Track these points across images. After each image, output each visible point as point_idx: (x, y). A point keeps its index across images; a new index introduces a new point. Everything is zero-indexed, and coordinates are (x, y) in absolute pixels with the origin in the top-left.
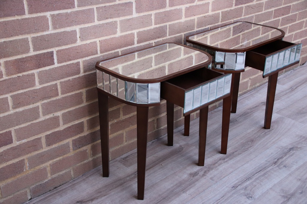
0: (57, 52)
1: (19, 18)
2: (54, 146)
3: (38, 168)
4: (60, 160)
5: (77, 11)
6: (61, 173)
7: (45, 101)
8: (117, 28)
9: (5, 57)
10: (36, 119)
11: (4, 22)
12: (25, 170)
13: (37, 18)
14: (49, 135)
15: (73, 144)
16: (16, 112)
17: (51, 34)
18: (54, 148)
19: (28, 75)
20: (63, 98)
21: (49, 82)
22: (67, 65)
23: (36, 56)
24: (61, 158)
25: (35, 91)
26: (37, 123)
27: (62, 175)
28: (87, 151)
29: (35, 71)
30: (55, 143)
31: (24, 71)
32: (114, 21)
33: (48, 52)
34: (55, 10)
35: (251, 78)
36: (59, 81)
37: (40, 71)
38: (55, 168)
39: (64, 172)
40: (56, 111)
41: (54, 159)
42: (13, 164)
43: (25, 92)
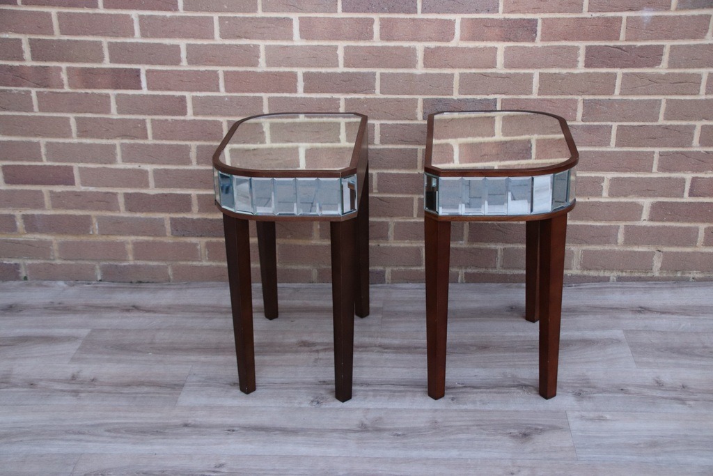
0: (148, 72)
1: (90, 11)
2: (138, 215)
3: (112, 238)
4: (148, 242)
5: (182, 17)
6: (151, 263)
7: (127, 141)
8: (258, 57)
9: (68, 60)
10: (111, 163)
11: (68, 13)
12: (91, 233)
13: (116, 16)
14: (131, 194)
15: (171, 223)
16: (81, 143)
17: (137, 44)
18: (137, 218)
19: (100, 95)
20: (155, 145)
21: (133, 114)
22: (164, 96)
23: (113, 70)
24: (151, 239)
25: (110, 121)
26: (112, 169)
27: (152, 268)
28: (199, 247)
29: (112, 93)
30: (141, 211)
31: (95, 88)
32: (253, 45)
33: (132, 69)
34: (144, 9)
35: (666, 249)
36: (150, 117)
37: (119, 94)
38: (141, 251)
39: (155, 263)
40: (143, 162)
41: (137, 235)
42: (75, 216)
43: (94, 118)
